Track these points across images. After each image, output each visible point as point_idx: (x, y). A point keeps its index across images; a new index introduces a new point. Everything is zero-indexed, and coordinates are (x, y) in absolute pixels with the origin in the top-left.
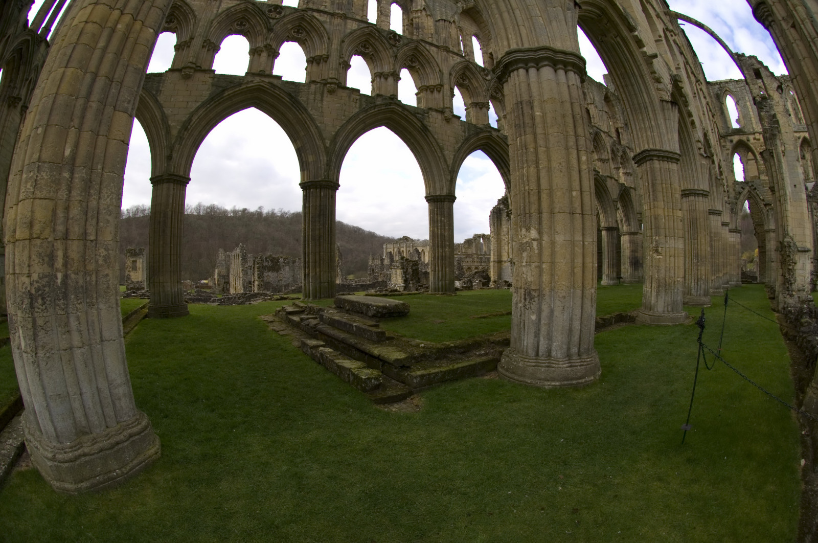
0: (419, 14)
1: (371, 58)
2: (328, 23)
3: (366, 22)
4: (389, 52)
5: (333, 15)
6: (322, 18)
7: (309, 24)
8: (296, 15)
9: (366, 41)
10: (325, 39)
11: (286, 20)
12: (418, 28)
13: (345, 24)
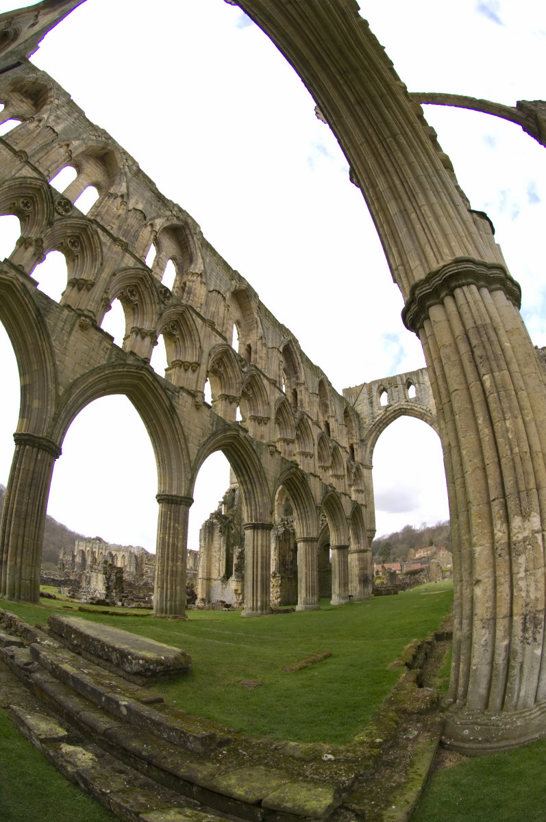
0: (195, 278)
1: (134, 309)
2: (107, 247)
3: (144, 264)
4: (155, 308)
5: (115, 240)
6: (105, 239)
7: (89, 239)
8: (81, 222)
9: (136, 286)
10: (98, 263)
11: (70, 221)
12: (189, 293)
13: (123, 257)
